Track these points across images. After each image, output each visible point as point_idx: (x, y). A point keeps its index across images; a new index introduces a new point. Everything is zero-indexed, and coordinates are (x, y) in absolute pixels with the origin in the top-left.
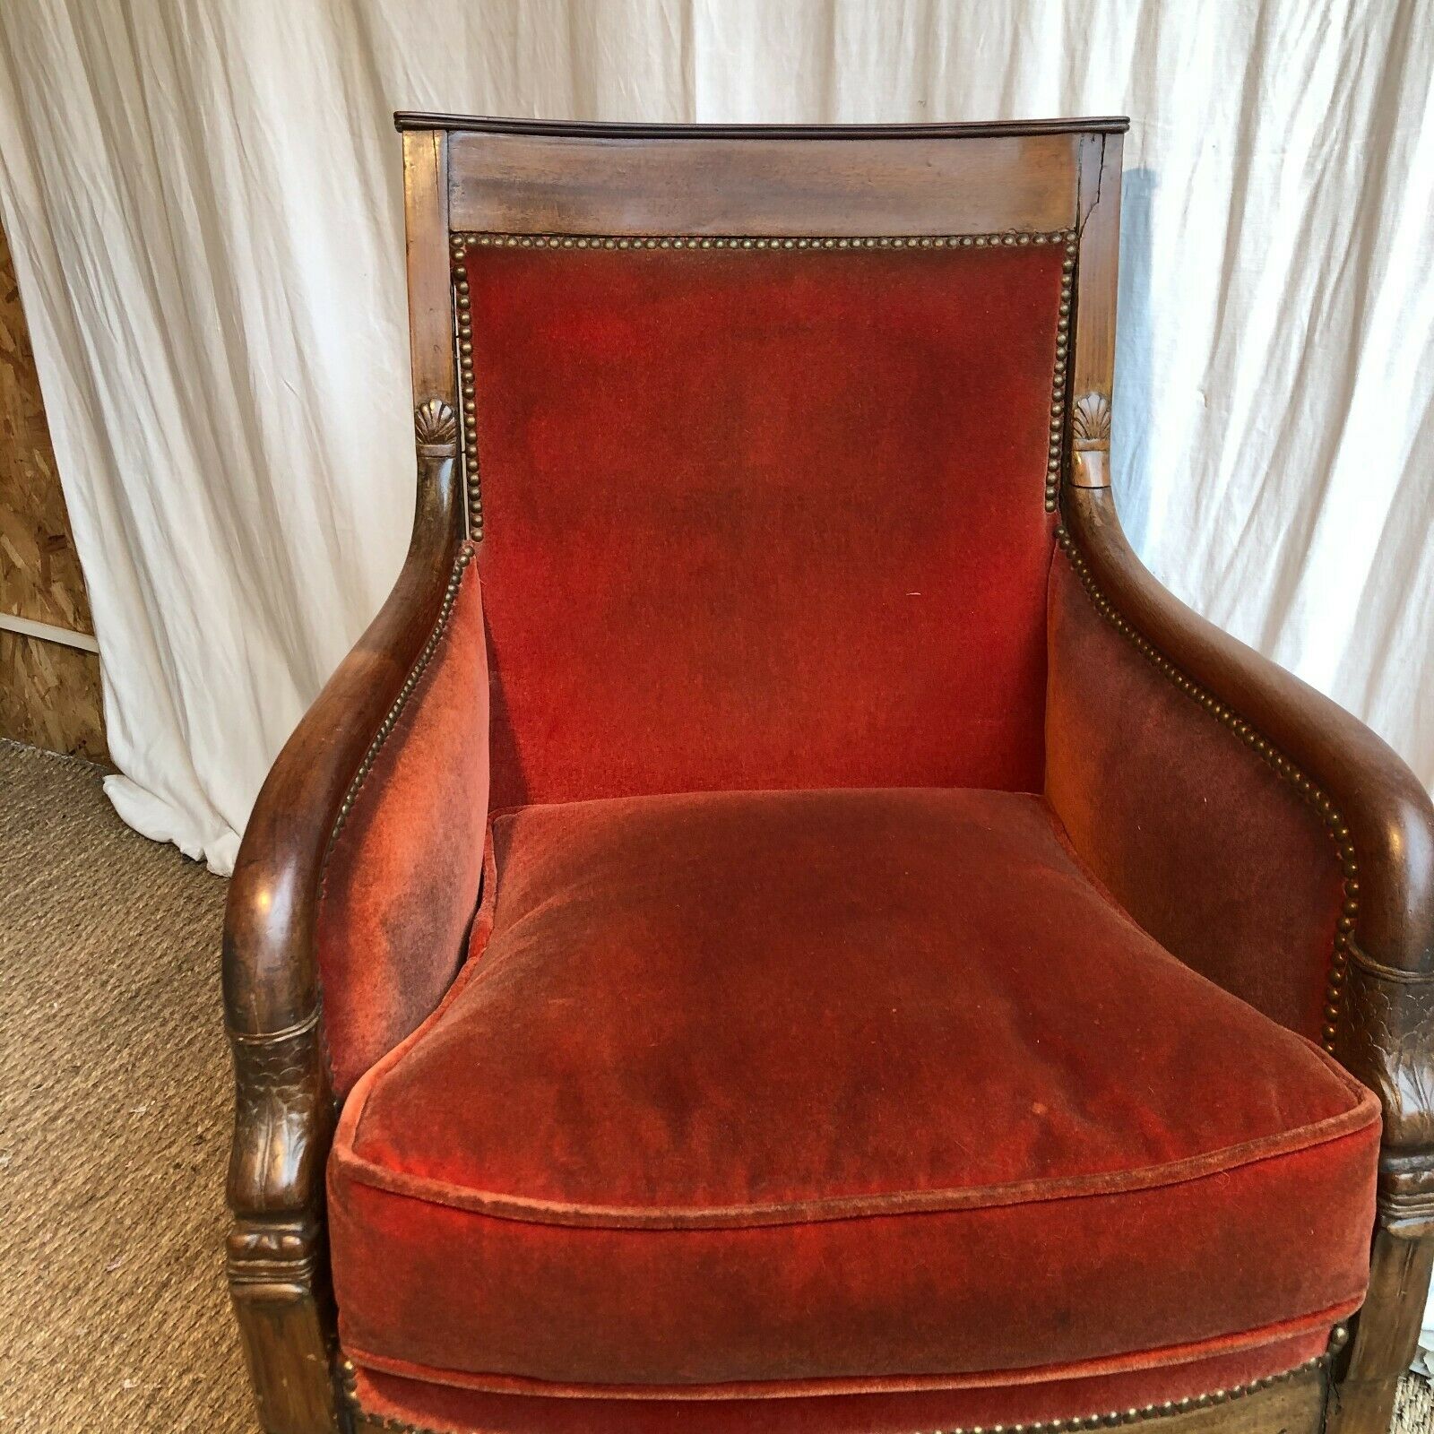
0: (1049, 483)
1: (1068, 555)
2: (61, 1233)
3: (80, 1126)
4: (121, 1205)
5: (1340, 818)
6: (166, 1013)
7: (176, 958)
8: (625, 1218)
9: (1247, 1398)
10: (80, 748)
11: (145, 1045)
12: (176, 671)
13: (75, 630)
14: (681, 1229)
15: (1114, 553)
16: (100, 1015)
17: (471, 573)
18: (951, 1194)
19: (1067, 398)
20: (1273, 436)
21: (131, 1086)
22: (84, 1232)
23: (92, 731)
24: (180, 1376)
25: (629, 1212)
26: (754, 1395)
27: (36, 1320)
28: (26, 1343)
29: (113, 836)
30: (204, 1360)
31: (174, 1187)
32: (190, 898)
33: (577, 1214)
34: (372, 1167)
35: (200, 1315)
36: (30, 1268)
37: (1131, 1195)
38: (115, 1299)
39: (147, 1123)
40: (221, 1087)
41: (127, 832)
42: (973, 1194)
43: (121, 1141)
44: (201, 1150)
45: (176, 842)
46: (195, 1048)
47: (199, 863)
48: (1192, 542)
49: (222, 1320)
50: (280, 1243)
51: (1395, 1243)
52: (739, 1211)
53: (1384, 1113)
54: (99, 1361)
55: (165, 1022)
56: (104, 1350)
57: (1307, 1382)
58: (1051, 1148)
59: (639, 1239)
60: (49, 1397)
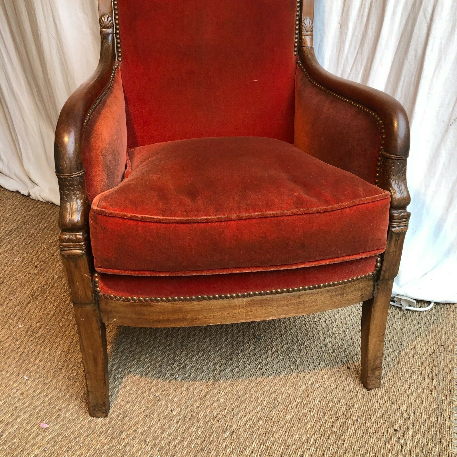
0: (295, 47)
1: (301, 68)
4: (12, 284)
5: (380, 118)
6: (21, 235)
7: (23, 221)
8: (180, 220)
9: (353, 283)
11: (15, 244)
14: (196, 223)
15: (315, 65)
17: (118, 71)
18: (272, 212)
19: (300, 20)
20: (360, 37)
21: (12, 254)
24: (37, 323)
25: (181, 218)
30: (43, 319)
31: (29, 279)
32: (25, 205)
33: (166, 219)
34: (104, 210)
35: (41, 309)
37: (322, 213)
38: (14, 306)
39: (18, 263)
40: (41, 254)
41: (3, 189)
43: (11, 268)
44: (36, 269)
45: (19, 191)
46: (32, 243)
47: (27, 196)
49: (48, 310)
50: (76, 237)
51: (394, 235)
52: (212, 217)
53: (391, 196)
54: (11, 321)
55: (21, 238)
56: (12, 319)
57: (369, 280)
58: (299, 202)
59: (183, 226)
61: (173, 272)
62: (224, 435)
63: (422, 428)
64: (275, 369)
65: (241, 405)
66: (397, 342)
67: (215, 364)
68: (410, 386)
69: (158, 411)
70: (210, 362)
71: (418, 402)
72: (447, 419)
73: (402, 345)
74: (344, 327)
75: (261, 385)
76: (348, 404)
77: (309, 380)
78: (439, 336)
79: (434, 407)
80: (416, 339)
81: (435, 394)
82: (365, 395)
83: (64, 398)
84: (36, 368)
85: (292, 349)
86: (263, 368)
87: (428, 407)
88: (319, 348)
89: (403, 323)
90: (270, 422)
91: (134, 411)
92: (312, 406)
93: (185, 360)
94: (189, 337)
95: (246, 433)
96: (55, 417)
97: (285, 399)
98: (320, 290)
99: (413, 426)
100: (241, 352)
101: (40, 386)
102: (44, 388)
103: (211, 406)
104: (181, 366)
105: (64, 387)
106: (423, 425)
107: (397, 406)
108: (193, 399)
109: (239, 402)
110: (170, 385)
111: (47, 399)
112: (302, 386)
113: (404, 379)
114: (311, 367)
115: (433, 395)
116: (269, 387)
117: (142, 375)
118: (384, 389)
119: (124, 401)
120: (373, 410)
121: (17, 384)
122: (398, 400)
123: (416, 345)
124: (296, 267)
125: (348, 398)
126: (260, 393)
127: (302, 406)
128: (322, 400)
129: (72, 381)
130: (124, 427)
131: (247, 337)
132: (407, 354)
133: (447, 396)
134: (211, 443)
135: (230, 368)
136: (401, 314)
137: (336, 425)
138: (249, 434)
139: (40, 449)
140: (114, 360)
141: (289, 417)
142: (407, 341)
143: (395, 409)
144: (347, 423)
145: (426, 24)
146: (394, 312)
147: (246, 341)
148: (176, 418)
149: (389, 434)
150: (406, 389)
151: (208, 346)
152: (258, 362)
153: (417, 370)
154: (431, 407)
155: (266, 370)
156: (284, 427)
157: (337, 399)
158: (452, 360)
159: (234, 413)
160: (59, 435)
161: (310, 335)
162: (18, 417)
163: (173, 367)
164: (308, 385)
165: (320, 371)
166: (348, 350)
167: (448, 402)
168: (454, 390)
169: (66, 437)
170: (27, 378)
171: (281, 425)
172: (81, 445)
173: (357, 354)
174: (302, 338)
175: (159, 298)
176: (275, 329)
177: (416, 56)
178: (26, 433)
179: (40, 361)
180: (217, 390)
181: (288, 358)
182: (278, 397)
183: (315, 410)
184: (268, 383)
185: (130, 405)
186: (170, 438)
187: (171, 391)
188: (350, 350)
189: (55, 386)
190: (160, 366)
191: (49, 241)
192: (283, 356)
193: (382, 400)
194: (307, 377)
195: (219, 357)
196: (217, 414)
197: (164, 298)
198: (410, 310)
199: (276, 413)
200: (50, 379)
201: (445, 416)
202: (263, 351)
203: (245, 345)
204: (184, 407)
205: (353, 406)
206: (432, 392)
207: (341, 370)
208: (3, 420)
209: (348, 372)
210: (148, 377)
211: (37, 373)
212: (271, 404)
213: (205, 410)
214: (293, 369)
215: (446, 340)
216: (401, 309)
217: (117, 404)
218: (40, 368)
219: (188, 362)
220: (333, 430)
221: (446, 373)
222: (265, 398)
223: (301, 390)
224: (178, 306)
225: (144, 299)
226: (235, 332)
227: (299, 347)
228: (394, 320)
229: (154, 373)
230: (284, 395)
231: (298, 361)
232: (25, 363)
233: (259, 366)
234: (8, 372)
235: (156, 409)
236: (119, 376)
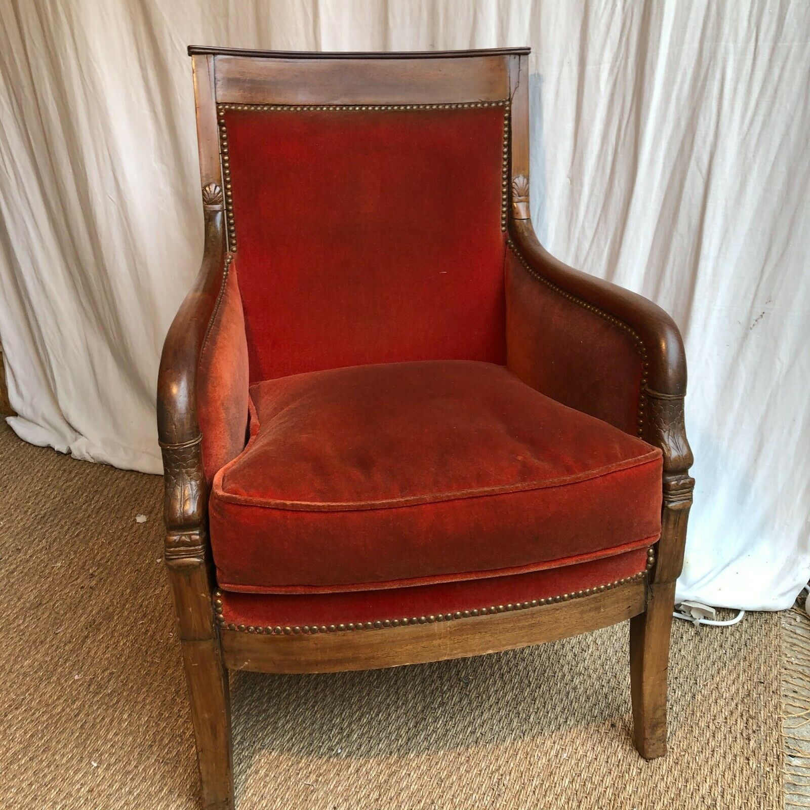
0: (503, 219)
1: (513, 251)
2: (27, 620)
3: (26, 574)
4: (56, 606)
5: (639, 337)
6: (63, 522)
7: (62, 498)
9: (614, 590)
11: (54, 537)
14: (374, 509)
16: (27, 526)
17: (232, 267)
18: (486, 489)
19: (509, 178)
20: (602, 198)
21: (50, 555)
22: (39, 619)
24: (103, 672)
25: (351, 504)
26: (407, 585)
27: (23, 656)
28: (20, 666)
29: (15, 446)
30: (114, 664)
31: (82, 597)
32: (65, 470)
33: (329, 506)
35: (107, 647)
36: (14, 635)
37: (562, 487)
38: (62, 645)
39: (62, 570)
40: (98, 553)
41: (23, 443)
42: (496, 488)
43: (50, 579)
44: (93, 580)
45: (52, 445)
47: (67, 454)
49: (119, 649)
50: (190, 538)
51: (671, 514)
52: (398, 500)
53: (664, 455)
54: (60, 669)
55: (62, 527)
56: (61, 665)
57: (638, 584)
58: (527, 472)
59: (356, 515)
60: (37, 688)
61: (339, 586)
64: (496, 732)
65: (445, 794)
66: (688, 680)
67: (399, 728)
68: (713, 751)
70: (390, 724)
71: (728, 778)
72: (774, 804)
73: (696, 683)
74: (602, 658)
75: (475, 759)
76: (616, 785)
77: (552, 749)
78: (756, 667)
79: (754, 785)
80: (719, 673)
81: (753, 763)
82: (643, 769)
83: (160, 793)
84: (109, 746)
85: (520, 698)
86: (477, 731)
87: (744, 785)
88: (564, 693)
89: (696, 647)
92: (559, 791)
93: (350, 724)
94: (353, 686)
97: (515, 781)
98: (563, 603)
100: (439, 707)
101: (118, 778)
102: (126, 779)
103: (397, 798)
104: (345, 734)
105: (158, 776)
107: (695, 785)
108: (367, 786)
109: (442, 788)
110: (329, 766)
111: (132, 799)
112: (541, 759)
113: (703, 740)
114: (553, 727)
115: (751, 766)
116: (487, 762)
117: (282, 752)
118: (672, 758)
119: (257, 795)
120: (656, 794)
121: (80, 776)
122: (695, 775)
123: (720, 683)
124: (526, 571)
125: (615, 776)
126: (474, 773)
127: (543, 791)
128: (573, 779)
129: (169, 765)
131: (447, 680)
132: (706, 698)
133: (772, 766)
135: (424, 733)
136: (692, 632)
142: (704, 677)
143: (692, 790)
145: (702, 180)
146: (681, 630)
147: (446, 688)
150: (707, 756)
151: (386, 699)
152: (467, 722)
153: (723, 724)
154: (749, 786)
155: (482, 734)
157: (598, 777)
158: (778, 705)
159: (435, 807)
161: (549, 673)
163: (331, 736)
164: (551, 756)
165: (568, 733)
166: (611, 696)
167: (775, 776)
168: (783, 755)
170: (95, 765)
173: (625, 702)
174: (536, 679)
175: (315, 627)
176: (491, 667)
177: (689, 226)
179: (116, 734)
180: (405, 771)
181: (516, 713)
182: (503, 779)
183: (563, 797)
184: (486, 756)
185: (268, 801)
187: (332, 775)
188: (614, 695)
189: (143, 775)
191: (110, 530)
192: (507, 710)
193: (669, 777)
194: (549, 743)
195: (405, 716)
197: (324, 627)
198: (706, 625)
199: (502, 805)
200: (134, 763)
201: (771, 798)
202: (475, 704)
203: (444, 695)
204: (354, 800)
205: (625, 788)
206: (748, 760)
207: (602, 730)
209: (613, 732)
210: (292, 755)
211: (111, 755)
212: (493, 790)
213: (388, 805)
214: (524, 730)
215: (767, 673)
216: (691, 623)
217: (246, 800)
218: (117, 746)
219: (354, 727)
221: (770, 727)
222: (483, 780)
223: (539, 765)
224: (345, 638)
225: (294, 630)
226: (427, 674)
227: (531, 694)
228: (681, 642)
229: (301, 746)
230: (513, 774)
231: (532, 717)
232: (90, 739)
233: (470, 729)
234: (64, 756)
235: (309, 805)
236: (246, 754)
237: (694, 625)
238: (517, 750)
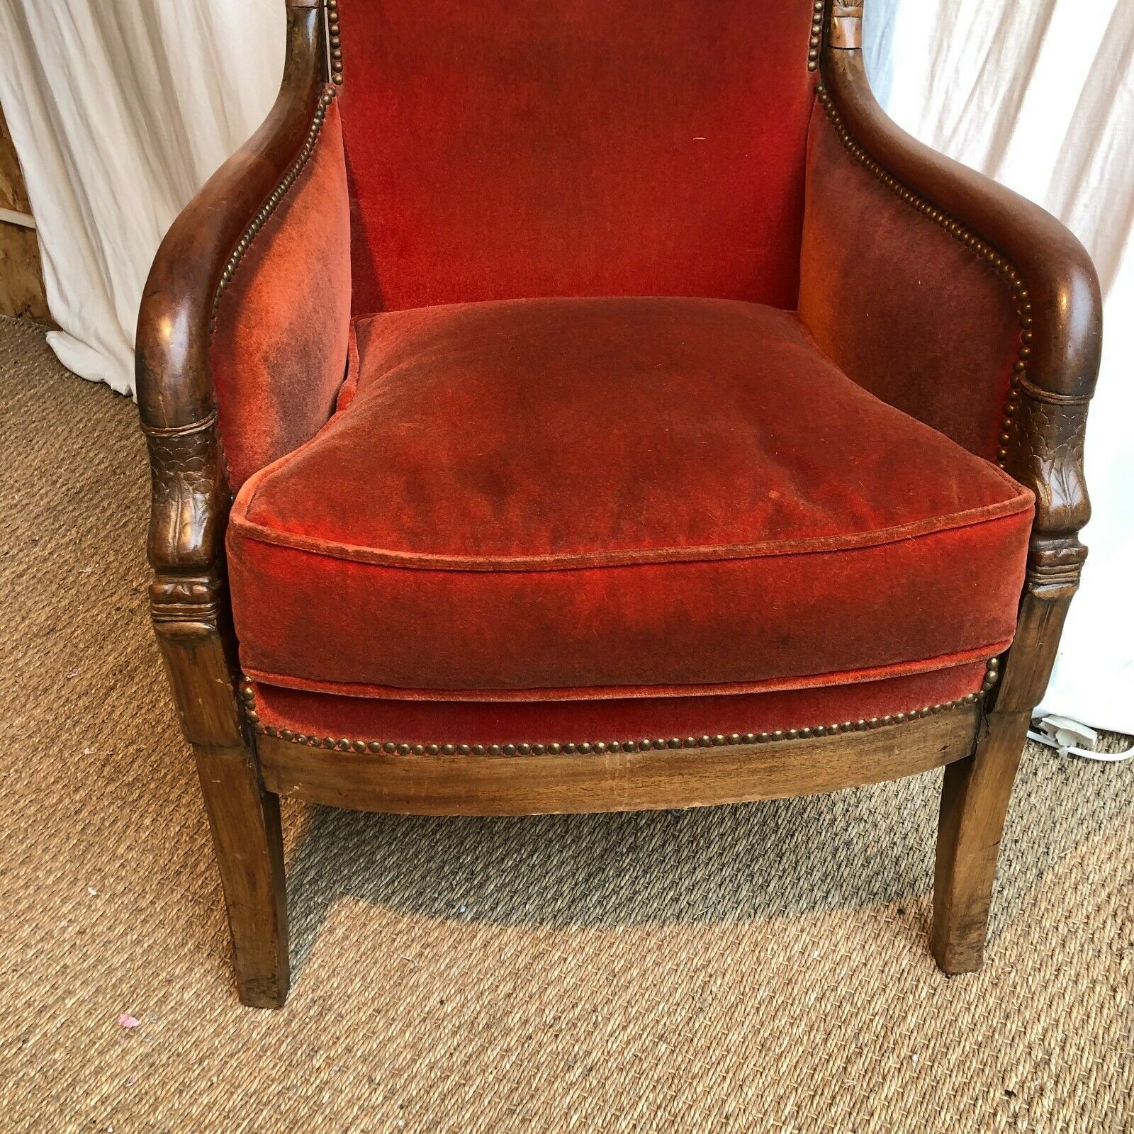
0: (813, 46)
1: (825, 108)
2: (30, 653)
3: (40, 581)
4: (76, 635)
5: (1022, 283)
6: (105, 503)
7: (111, 465)
8: (456, 563)
9: (921, 720)
10: (26, 311)
11: (89, 525)
12: (100, 240)
13: (15, 210)
14: (500, 571)
15: (861, 101)
16: (52, 504)
17: (332, 110)
18: (703, 549)
21: (79, 554)
22: (48, 652)
23: (35, 297)
24: (127, 747)
25: (460, 559)
26: (553, 698)
27: (15, 710)
29: (56, 377)
30: (144, 736)
31: (116, 623)
32: (120, 422)
33: (420, 560)
34: (260, 527)
35: (140, 707)
36: (8, 675)
37: (841, 553)
38: (75, 697)
39: (93, 579)
41: (67, 375)
42: (720, 549)
43: (73, 592)
44: (136, 598)
45: (106, 380)
47: (126, 397)
48: (926, 109)
49: (157, 711)
51: (1036, 604)
52: (543, 559)
53: (1037, 504)
54: (65, 736)
55: (104, 510)
56: (68, 730)
57: (965, 712)
58: (781, 521)
59: (467, 579)
60: (28, 760)
61: (437, 691)
62: (567, 1075)
63: (1079, 1092)
64: (711, 903)
65: (616, 998)
66: (1036, 846)
67: (560, 881)
68: (1058, 970)
69: (408, 1000)
70: (547, 873)
71: (1076, 1018)
73: (1047, 853)
74: (899, 796)
75: (671, 945)
76: (891, 1012)
77: (796, 940)
79: (1117, 1036)
80: (1087, 839)
81: (1122, 997)
82: (939, 990)
83: (181, 950)
84: (117, 866)
85: (758, 850)
86: (682, 898)
87: (1101, 1033)
88: (829, 851)
89: (1057, 792)
90: (686, 1048)
91: (349, 997)
92: (798, 1012)
93: (486, 866)
95: (624, 1073)
96: (156, 999)
97: (730, 988)
98: (829, 738)
99: (1056, 1083)
100: (627, 853)
101: (124, 916)
102: (134, 921)
103: (540, 996)
104: (476, 883)
105: (182, 922)
106: (1084, 1083)
107: (1020, 1024)
108: (497, 972)
109: (613, 987)
110: (443, 933)
111: (141, 952)
112: (777, 955)
113: (1045, 950)
114: (803, 904)
115: (1118, 1002)
116: (691, 952)
117: (374, 901)
118: (989, 974)
119: (327, 969)
120: (954, 1032)
121: (70, 907)
122: (1022, 1009)
123: (1087, 856)
124: (763, 690)
125: (891, 996)
126: (667, 968)
127: (773, 1009)
128: (824, 994)
129: (201, 906)
130: (323, 1038)
132: (1059, 880)
134: (532, 1097)
135: (598, 894)
136: (1054, 765)
137: (855, 1068)
138: (630, 1076)
139: (115, 1083)
140: (309, 855)
141: (736, 1036)
142: (1062, 844)
144: (883, 1064)
146: (1035, 760)
147: (644, 821)
148: (450, 1021)
149: (990, 1102)
150: (1047, 978)
151: (547, 831)
152: (668, 882)
153: (1082, 926)
154: (1109, 1035)
155: (690, 905)
156: (722, 1064)
157: (863, 995)
159: (597, 1017)
160: (161, 1048)
161: (811, 813)
162: (69, 993)
163: (454, 883)
164: (792, 954)
165: (827, 916)
166: (905, 862)
169: (179, 1055)
170: (94, 893)
171: (714, 1059)
172: (215, 1079)
173: (927, 874)
174: (789, 822)
175: (406, 745)
178: (84, 1038)
179: (129, 848)
180: (559, 953)
181: (748, 876)
182: (712, 982)
183: (803, 1024)
184: (690, 942)
185: (341, 980)
186: (433, 1075)
187: (446, 948)
188: (910, 860)
189: (161, 917)
190: (423, 877)
192: (735, 869)
193: (980, 1006)
194: (793, 931)
195: (572, 862)
196: (555, 1019)
197: (420, 746)
198: (1079, 757)
199: (703, 1025)
200: (150, 897)
202: (685, 853)
203: (639, 834)
204: (473, 993)
205: (904, 1018)
206: (1115, 991)
207: (882, 917)
208: (32, 999)
209: (900, 923)
210: (391, 907)
211: (119, 879)
212: (693, 999)
213: (525, 1006)
214: (757, 905)
216: (1054, 751)
217: (309, 974)
218: (128, 868)
219: (492, 872)
220: (846, 1081)
222: (680, 982)
223: (773, 965)
224: (453, 767)
225: (370, 746)
227: (777, 845)
228: (1034, 782)
229: (406, 896)
230: (728, 976)
231: (773, 883)
232: (92, 852)
233: (671, 893)
234: (51, 874)
235: (403, 994)
236: (320, 901)
237: (1058, 754)
238: (741, 937)
